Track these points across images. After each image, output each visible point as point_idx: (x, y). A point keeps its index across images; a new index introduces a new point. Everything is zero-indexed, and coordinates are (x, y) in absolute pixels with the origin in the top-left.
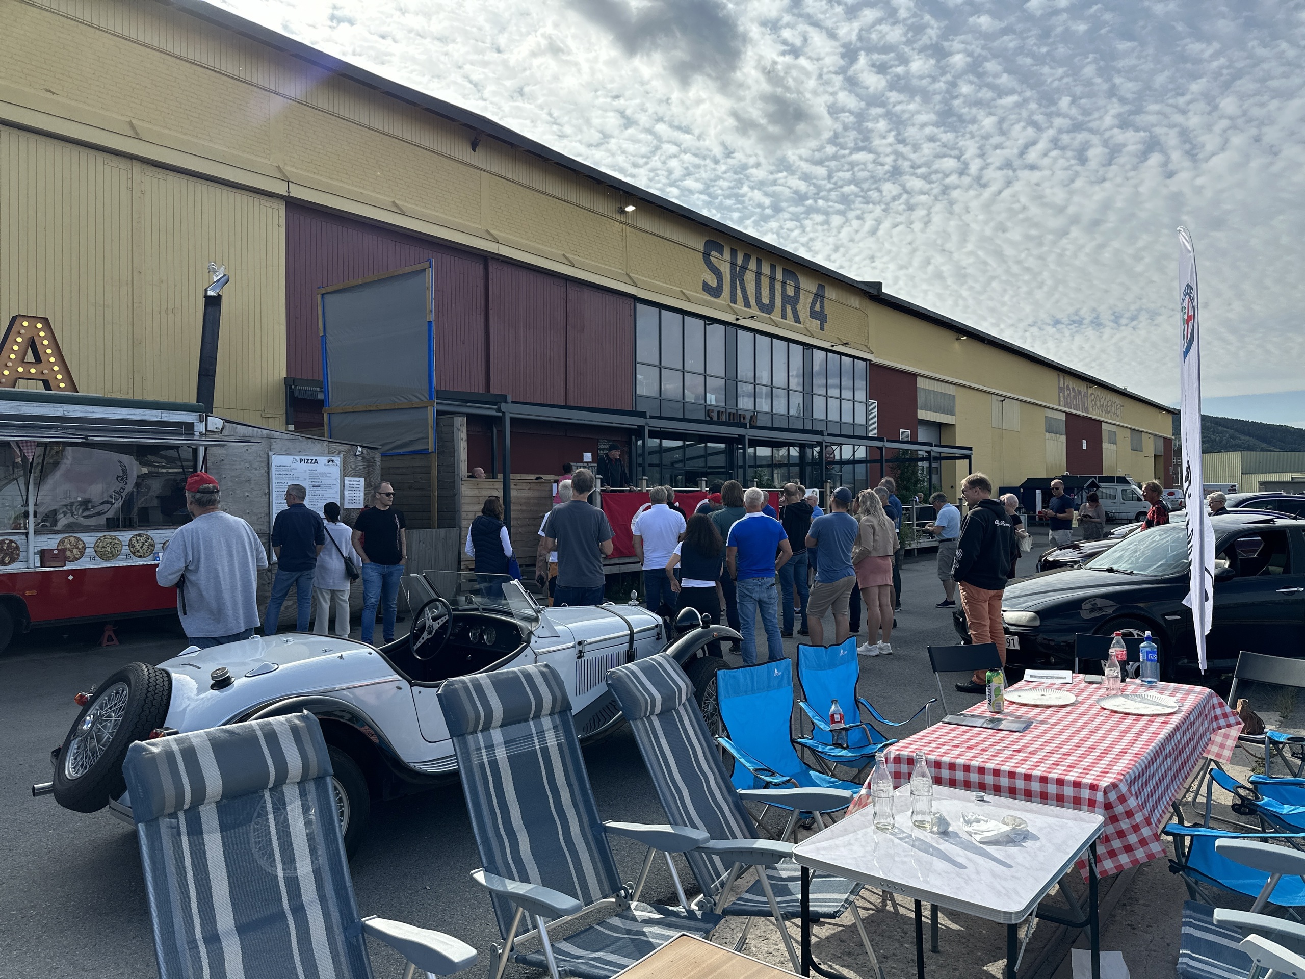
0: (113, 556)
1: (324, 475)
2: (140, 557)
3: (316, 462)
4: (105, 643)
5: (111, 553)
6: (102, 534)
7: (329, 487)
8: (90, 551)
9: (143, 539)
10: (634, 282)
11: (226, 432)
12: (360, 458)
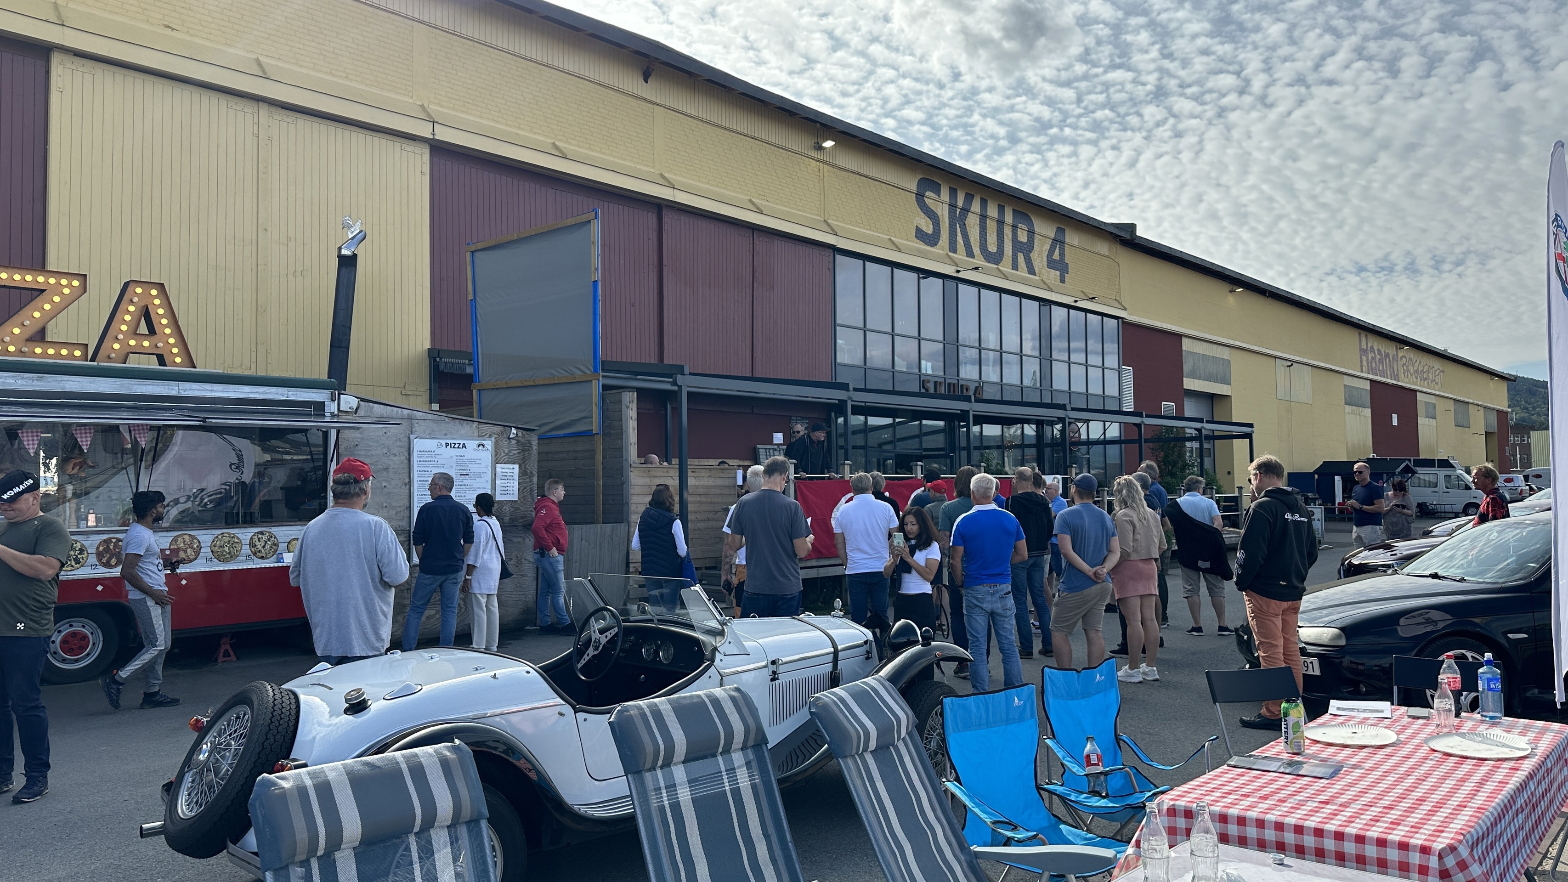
0: (232, 557)
1: (473, 461)
2: (262, 558)
3: (464, 446)
4: (221, 659)
5: (229, 553)
6: (219, 532)
7: (479, 474)
8: (206, 551)
9: (265, 538)
10: (833, 230)
11: (361, 412)
12: (514, 442)
